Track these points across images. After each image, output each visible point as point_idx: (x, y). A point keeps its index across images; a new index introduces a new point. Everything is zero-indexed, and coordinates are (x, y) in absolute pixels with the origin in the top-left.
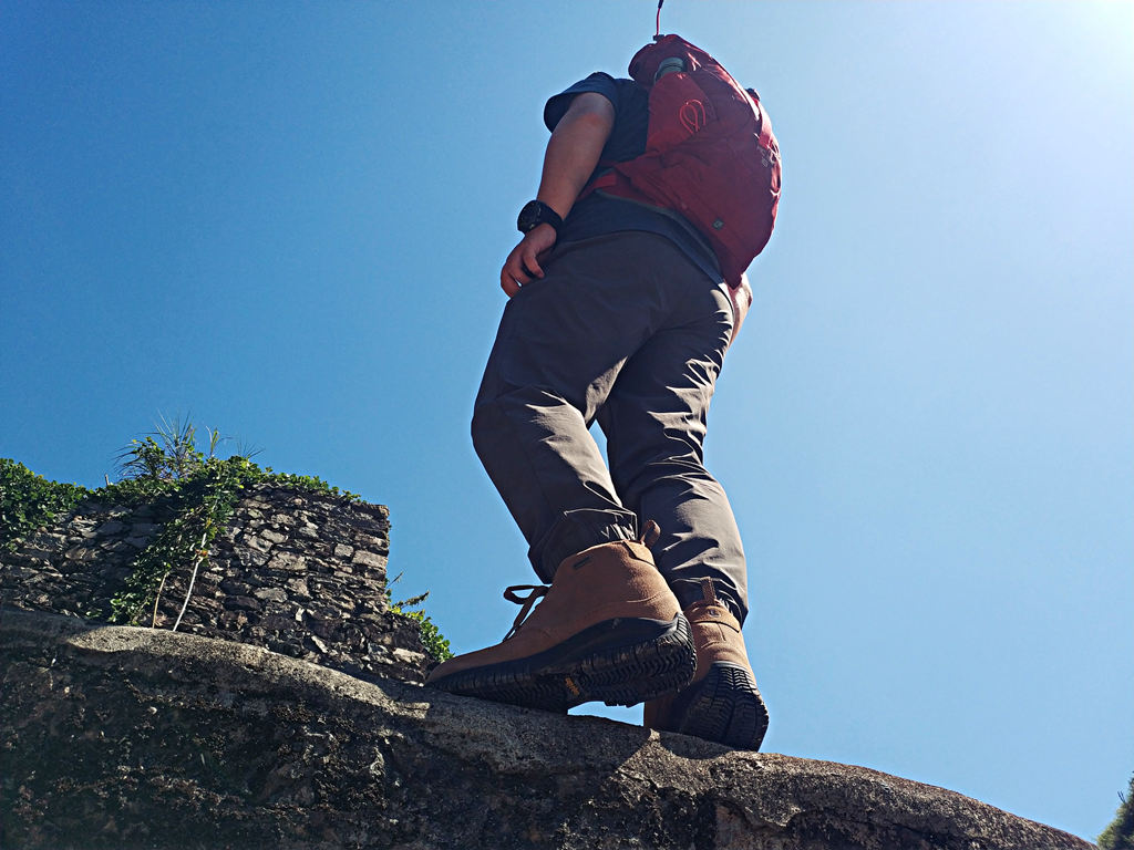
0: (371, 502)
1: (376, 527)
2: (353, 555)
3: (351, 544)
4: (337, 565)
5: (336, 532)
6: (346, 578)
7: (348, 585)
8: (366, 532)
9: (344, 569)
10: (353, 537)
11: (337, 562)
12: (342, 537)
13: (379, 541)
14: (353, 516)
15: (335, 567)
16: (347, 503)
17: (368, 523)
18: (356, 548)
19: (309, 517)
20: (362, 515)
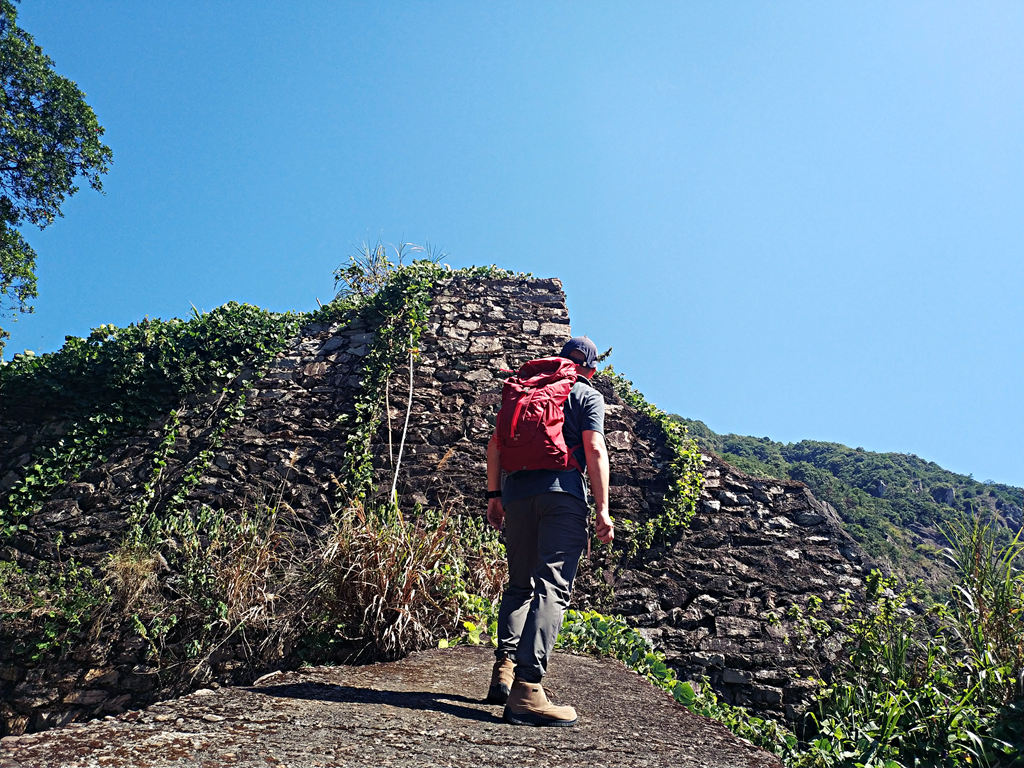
0: (544, 277)
1: (554, 299)
2: (540, 328)
3: (536, 319)
4: (527, 340)
5: (520, 311)
8: (546, 306)
9: (535, 342)
10: (535, 312)
12: (526, 314)
13: (558, 312)
14: (531, 293)
15: (525, 342)
16: (524, 282)
17: (546, 296)
18: (541, 322)
19: (494, 302)
20: (539, 291)
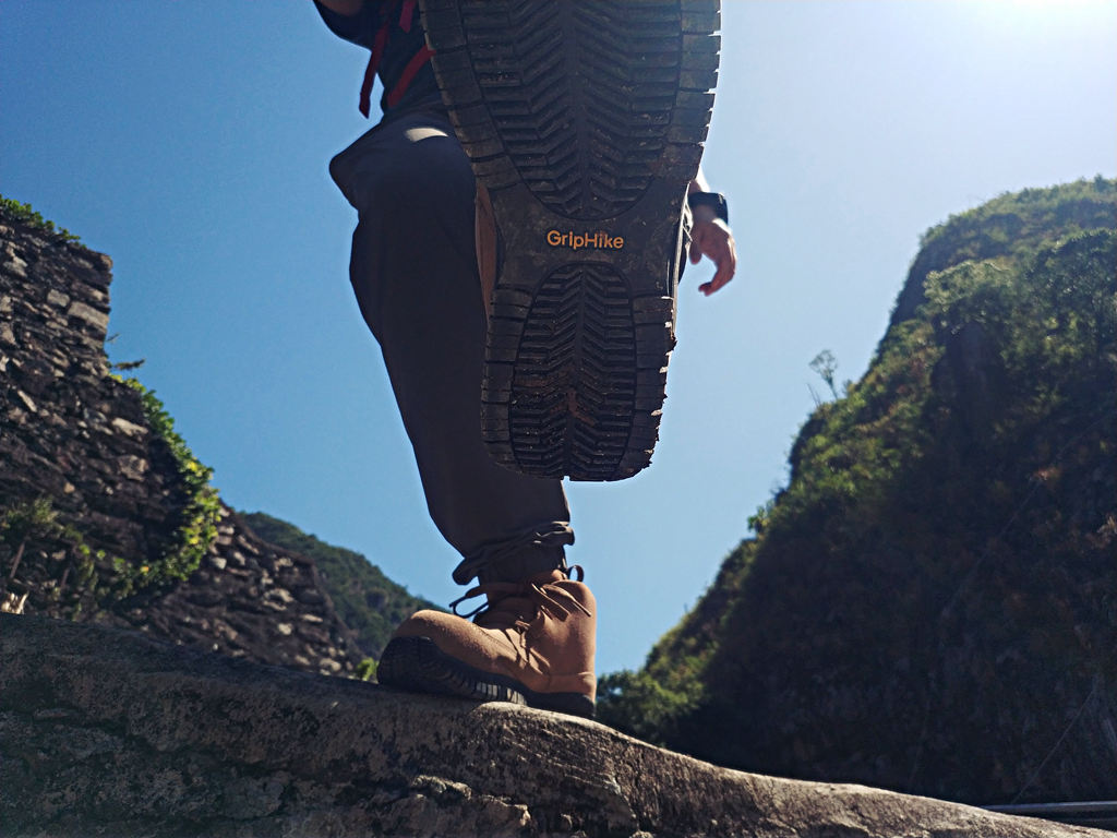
0: (92, 247)
1: (97, 278)
2: (69, 306)
3: (67, 293)
4: (50, 314)
5: (49, 275)
6: (61, 331)
7: (62, 339)
8: (85, 282)
9: (59, 320)
10: (69, 285)
11: (50, 310)
12: (55, 282)
13: (99, 295)
14: (70, 259)
15: (47, 316)
16: (63, 243)
17: (90, 273)
18: (73, 299)
19: (15, 251)
20: (81, 261)
